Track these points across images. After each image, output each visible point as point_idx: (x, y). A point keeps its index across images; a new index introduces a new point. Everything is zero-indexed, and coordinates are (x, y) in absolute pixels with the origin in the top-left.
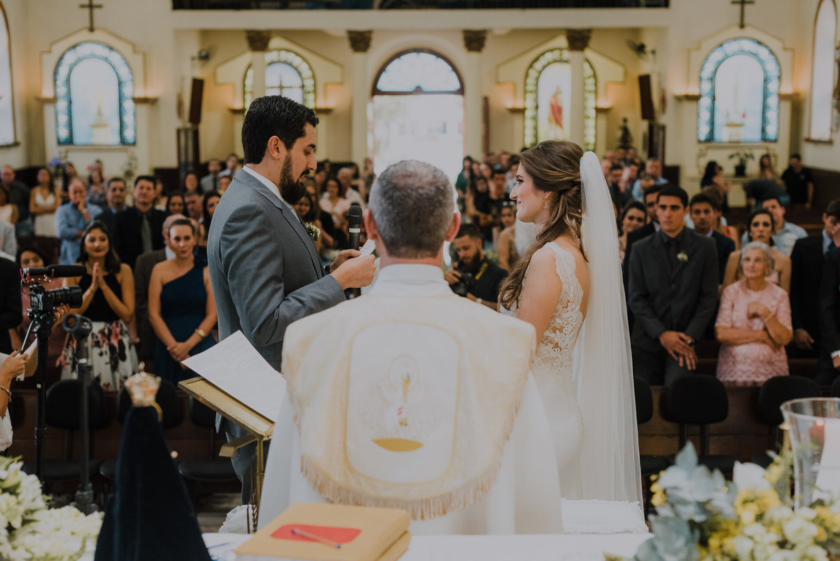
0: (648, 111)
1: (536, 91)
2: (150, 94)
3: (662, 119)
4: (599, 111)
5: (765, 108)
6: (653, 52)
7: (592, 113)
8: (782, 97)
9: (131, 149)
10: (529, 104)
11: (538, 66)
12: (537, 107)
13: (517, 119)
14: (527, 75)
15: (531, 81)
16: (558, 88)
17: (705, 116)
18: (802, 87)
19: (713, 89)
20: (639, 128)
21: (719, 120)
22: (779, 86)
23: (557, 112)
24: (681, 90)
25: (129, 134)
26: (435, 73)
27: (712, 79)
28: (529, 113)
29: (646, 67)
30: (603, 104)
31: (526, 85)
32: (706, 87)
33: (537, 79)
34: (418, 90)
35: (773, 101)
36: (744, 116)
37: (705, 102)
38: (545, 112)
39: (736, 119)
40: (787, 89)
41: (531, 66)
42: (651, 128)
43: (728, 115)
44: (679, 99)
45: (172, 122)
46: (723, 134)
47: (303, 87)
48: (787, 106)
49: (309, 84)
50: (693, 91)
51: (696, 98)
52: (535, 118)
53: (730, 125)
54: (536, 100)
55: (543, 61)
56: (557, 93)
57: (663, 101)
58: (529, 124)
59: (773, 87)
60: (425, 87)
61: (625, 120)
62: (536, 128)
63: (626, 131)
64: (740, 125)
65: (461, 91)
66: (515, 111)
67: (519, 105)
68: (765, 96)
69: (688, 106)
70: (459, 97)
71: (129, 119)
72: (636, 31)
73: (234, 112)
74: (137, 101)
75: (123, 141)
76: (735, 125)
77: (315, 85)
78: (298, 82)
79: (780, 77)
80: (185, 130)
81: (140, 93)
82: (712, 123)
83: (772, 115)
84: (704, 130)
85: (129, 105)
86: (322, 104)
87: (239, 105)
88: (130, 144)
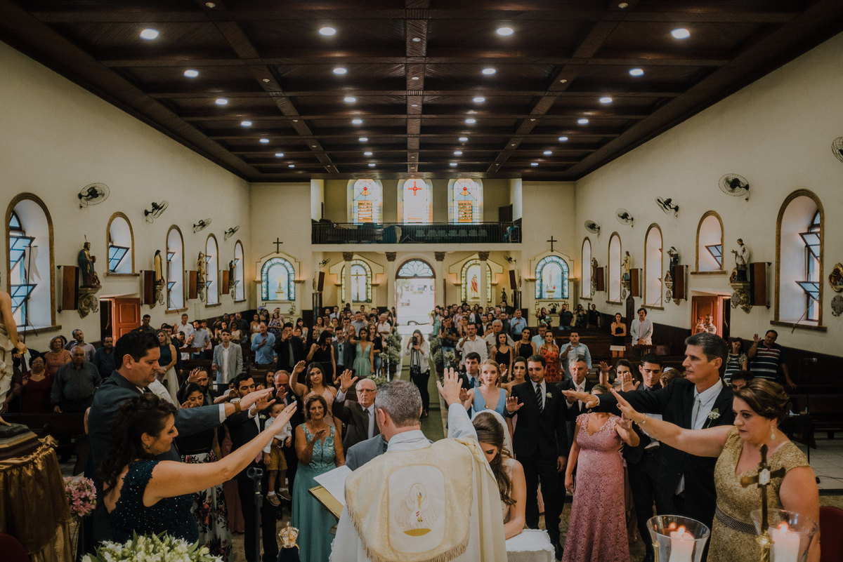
0: (513, 286)
1: (466, 277)
2: (302, 279)
3: (520, 289)
4: (492, 285)
5: (563, 285)
6: (515, 261)
7: (490, 286)
8: (570, 280)
9: (293, 302)
10: (463, 282)
11: (466, 266)
12: (466, 284)
13: (458, 289)
14: (462, 270)
15: (464, 273)
17: (538, 288)
18: (578, 275)
19: (541, 277)
20: (510, 292)
21: (544, 289)
22: (569, 276)
23: (475, 285)
24: (528, 277)
25: (292, 296)
26: (424, 270)
27: (541, 273)
28: (463, 286)
29: (512, 267)
30: (494, 282)
31: (461, 274)
32: (538, 276)
33: (466, 272)
34: (415, 276)
35: (566, 282)
36: (554, 288)
37: (538, 282)
38: (470, 285)
39: (551, 289)
40: (572, 277)
41: (464, 266)
42: (515, 292)
43: (547, 288)
44: (526, 281)
45: (310, 290)
46: (546, 295)
47: (367, 275)
48: (572, 284)
49: (369, 274)
50: (533, 277)
51: (534, 280)
52: (466, 288)
53: (548, 292)
54: (466, 280)
55: (469, 264)
56: (475, 277)
57: (520, 281)
58: (463, 290)
59: (566, 276)
60: (418, 275)
61: (504, 289)
62: (466, 292)
63: (504, 293)
64: (553, 292)
65: (434, 277)
66: (457, 285)
67: (459, 282)
68: (563, 281)
69: (531, 284)
70: (433, 279)
71: (292, 290)
72: (507, 252)
73: (338, 286)
74: (296, 282)
75: (290, 299)
76: (550, 292)
77: (371, 275)
78: (365, 273)
79: (568, 272)
80: (316, 294)
81: (297, 279)
82: (541, 291)
83: (566, 288)
84: (538, 294)
85: (292, 284)
86: (374, 282)
87: (339, 283)
88: (292, 300)
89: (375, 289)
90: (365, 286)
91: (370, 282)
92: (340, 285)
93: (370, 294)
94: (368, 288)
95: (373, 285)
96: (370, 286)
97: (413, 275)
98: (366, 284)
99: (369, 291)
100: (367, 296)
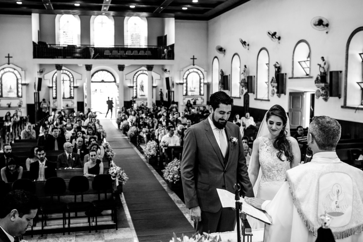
0: (168, 87)
1: (136, 82)
2: (27, 82)
3: (173, 89)
4: (153, 87)
5: (200, 86)
6: (169, 71)
8: (204, 84)
9: (20, 99)
10: (135, 85)
11: (137, 75)
12: (137, 86)
13: (131, 90)
14: (134, 77)
15: (135, 79)
16: (142, 81)
17: (185, 88)
18: (209, 81)
19: (187, 81)
20: (165, 91)
21: (188, 89)
22: (204, 81)
23: (142, 88)
24: (178, 82)
25: (20, 94)
26: (108, 77)
27: (186, 79)
28: (135, 88)
29: (166, 75)
30: (154, 85)
31: (133, 80)
32: (185, 81)
33: (137, 78)
34: (103, 81)
35: (202, 85)
36: (195, 89)
37: (185, 85)
38: (139, 87)
39: (193, 89)
40: (206, 82)
41: (135, 75)
42: (169, 91)
43: (190, 88)
44: (177, 84)
45: (33, 90)
46: (190, 93)
47: (70, 80)
48: (206, 86)
49: (72, 79)
50: (182, 82)
51: (182, 84)
52: (136, 89)
54: (136, 84)
55: (138, 73)
56: (142, 82)
57: (173, 84)
58: (135, 90)
59: (202, 81)
60: (105, 80)
61: (161, 90)
62: (136, 92)
63: (161, 92)
64: (194, 91)
65: (115, 81)
66: (130, 87)
67: (132, 85)
68: (200, 83)
69: (180, 86)
70: (114, 83)
71: (20, 90)
72: (163, 66)
73: (49, 87)
74: (22, 84)
75: (18, 96)
76: (192, 91)
77: (73, 80)
78: (68, 79)
79: (204, 79)
80: (36, 93)
81: (23, 82)
82: (187, 90)
83: (202, 88)
84: (185, 92)
85: (20, 86)
86: (75, 85)
87: (51, 85)
88: (20, 97)
89: (76, 90)
90: (69, 88)
91: (72, 85)
92: (52, 87)
93: (72, 93)
94: (71, 89)
95: (74, 87)
96: (72, 88)
97: (100, 80)
98: (70, 86)
99: (72, 91)
100: (71, 94)
